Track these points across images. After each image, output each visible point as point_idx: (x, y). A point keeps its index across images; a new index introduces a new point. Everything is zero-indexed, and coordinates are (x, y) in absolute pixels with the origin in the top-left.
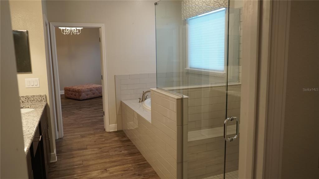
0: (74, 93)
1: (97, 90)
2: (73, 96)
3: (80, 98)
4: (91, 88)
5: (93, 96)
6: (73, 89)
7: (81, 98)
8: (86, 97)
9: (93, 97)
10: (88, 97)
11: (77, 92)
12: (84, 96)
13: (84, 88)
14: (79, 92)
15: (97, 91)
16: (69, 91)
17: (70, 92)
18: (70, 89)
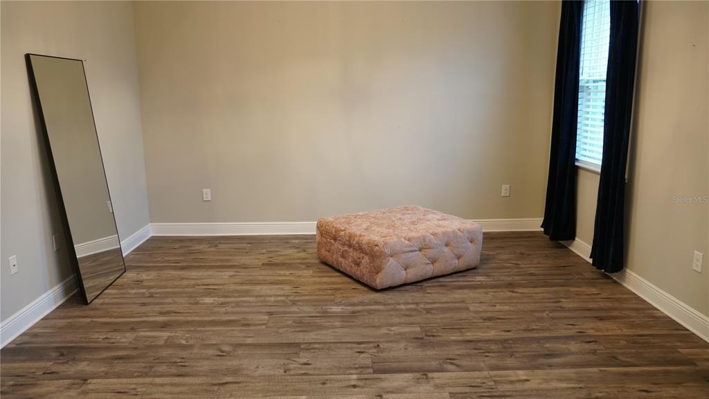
0: (353, 254)
1: (447, 245)
2: (346, 264)
3: (378, 281)
4: (424, 238)
5: (430, 270)
6: (351, 236)
7: (381, 280)
8: (402, 276)
9: (429, 275)
10: (412, 275)
11: (367, 254)
12: (392, 271)
13: (395, 239)
14: (373, 254)
15: (446, 249)
16: (335, 239)
17: (337, 245)
18: (338, 231)
